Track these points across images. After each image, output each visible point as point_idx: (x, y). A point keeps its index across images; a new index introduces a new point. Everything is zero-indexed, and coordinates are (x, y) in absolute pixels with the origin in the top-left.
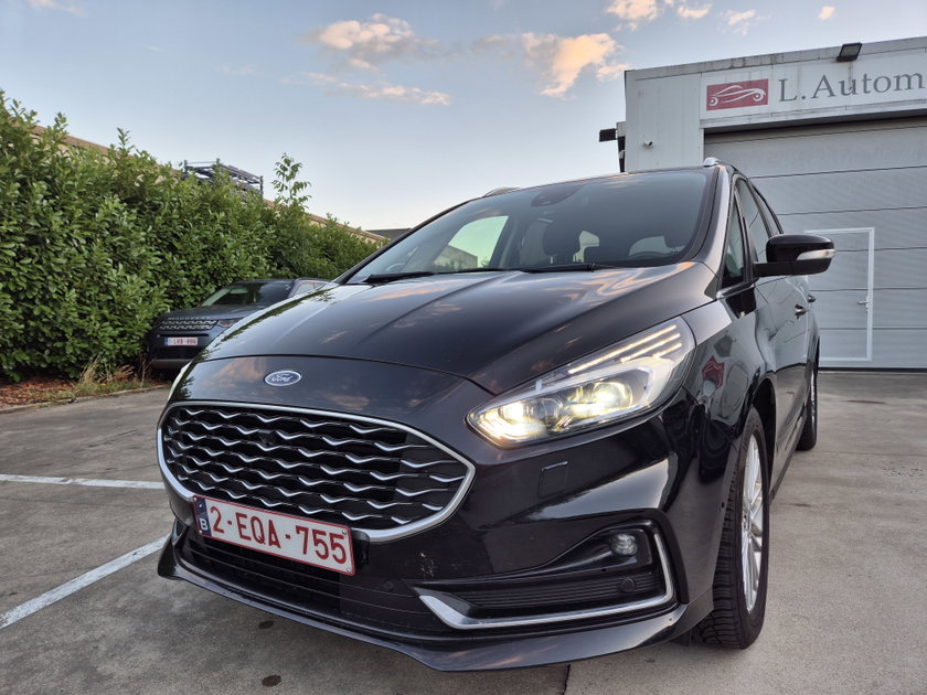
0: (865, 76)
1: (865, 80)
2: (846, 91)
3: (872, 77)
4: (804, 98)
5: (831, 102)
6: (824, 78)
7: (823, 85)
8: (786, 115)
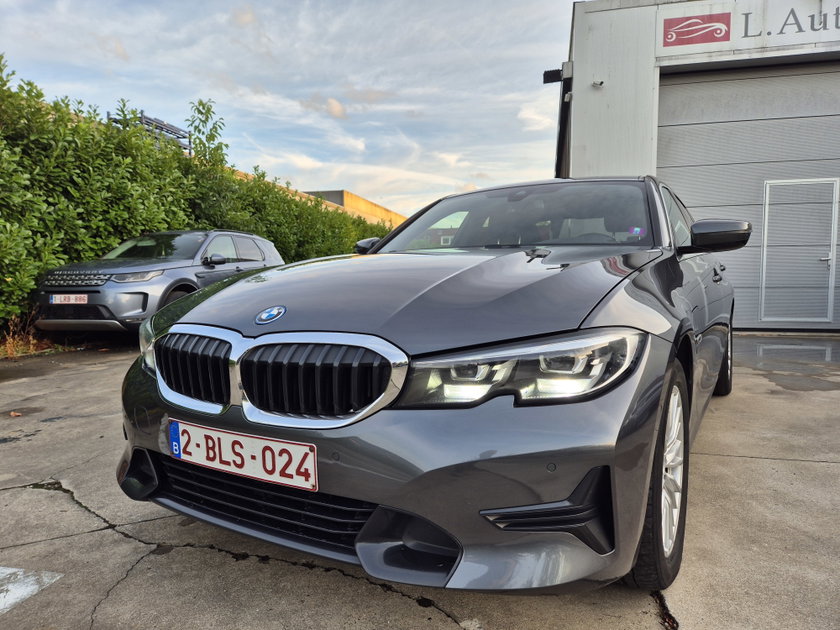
0: (838, 10)
2: (816, 27)
4: (769, 34)
5: (800, 38)
6: (792, 11)
7: (791, 20)
8: (750, 53)
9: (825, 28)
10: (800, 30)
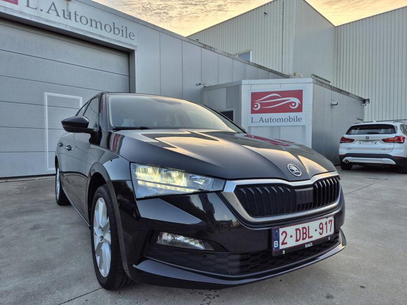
0: (75, 12)
1: (75, 14)
2: (66, 17)
3: (79, 14)
4: (41, 10)
5: (57, 19)
6: (53, 4)
7: (53, 8)
8: (31, 17)
9: (70, 19)
10: (58, 15)
